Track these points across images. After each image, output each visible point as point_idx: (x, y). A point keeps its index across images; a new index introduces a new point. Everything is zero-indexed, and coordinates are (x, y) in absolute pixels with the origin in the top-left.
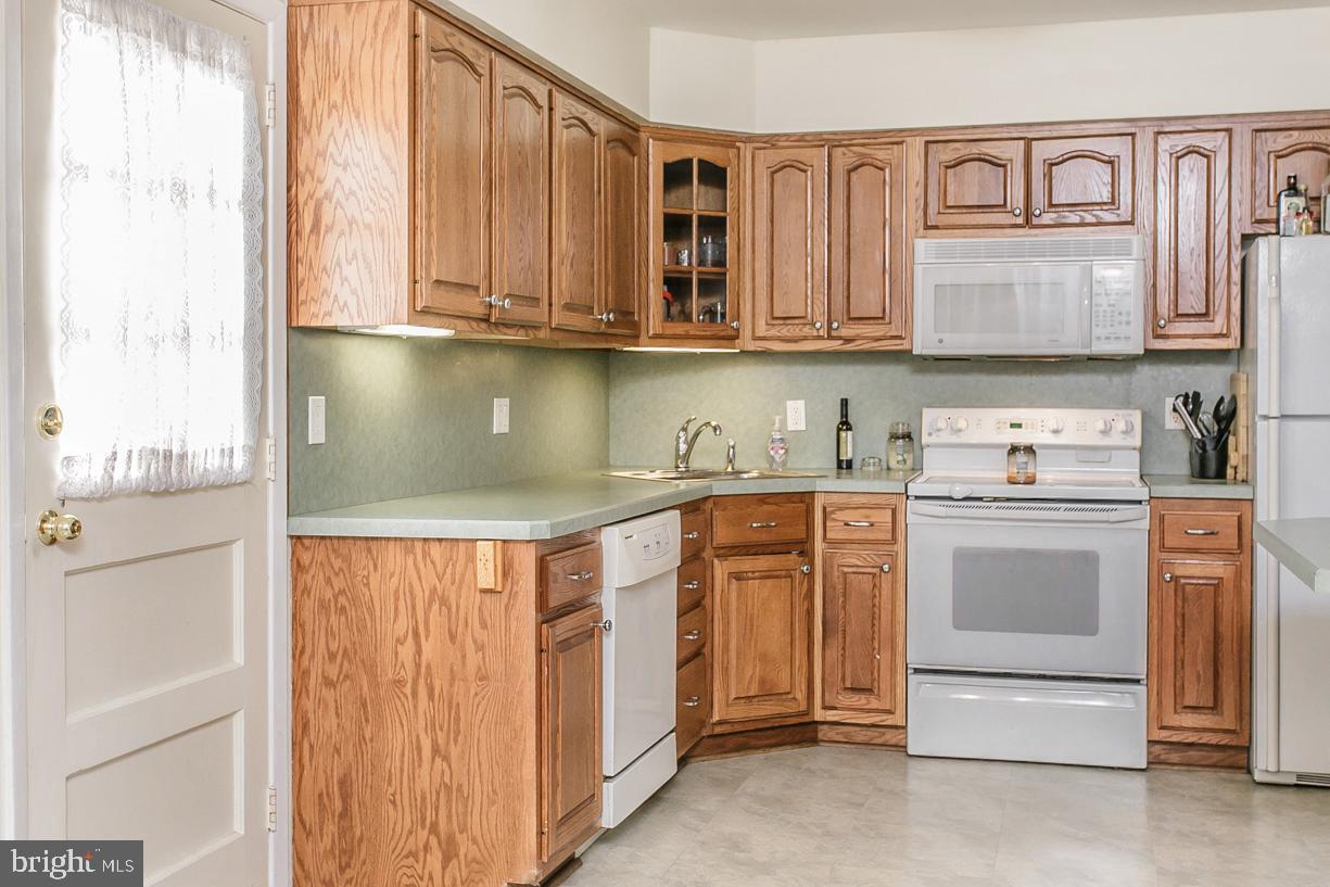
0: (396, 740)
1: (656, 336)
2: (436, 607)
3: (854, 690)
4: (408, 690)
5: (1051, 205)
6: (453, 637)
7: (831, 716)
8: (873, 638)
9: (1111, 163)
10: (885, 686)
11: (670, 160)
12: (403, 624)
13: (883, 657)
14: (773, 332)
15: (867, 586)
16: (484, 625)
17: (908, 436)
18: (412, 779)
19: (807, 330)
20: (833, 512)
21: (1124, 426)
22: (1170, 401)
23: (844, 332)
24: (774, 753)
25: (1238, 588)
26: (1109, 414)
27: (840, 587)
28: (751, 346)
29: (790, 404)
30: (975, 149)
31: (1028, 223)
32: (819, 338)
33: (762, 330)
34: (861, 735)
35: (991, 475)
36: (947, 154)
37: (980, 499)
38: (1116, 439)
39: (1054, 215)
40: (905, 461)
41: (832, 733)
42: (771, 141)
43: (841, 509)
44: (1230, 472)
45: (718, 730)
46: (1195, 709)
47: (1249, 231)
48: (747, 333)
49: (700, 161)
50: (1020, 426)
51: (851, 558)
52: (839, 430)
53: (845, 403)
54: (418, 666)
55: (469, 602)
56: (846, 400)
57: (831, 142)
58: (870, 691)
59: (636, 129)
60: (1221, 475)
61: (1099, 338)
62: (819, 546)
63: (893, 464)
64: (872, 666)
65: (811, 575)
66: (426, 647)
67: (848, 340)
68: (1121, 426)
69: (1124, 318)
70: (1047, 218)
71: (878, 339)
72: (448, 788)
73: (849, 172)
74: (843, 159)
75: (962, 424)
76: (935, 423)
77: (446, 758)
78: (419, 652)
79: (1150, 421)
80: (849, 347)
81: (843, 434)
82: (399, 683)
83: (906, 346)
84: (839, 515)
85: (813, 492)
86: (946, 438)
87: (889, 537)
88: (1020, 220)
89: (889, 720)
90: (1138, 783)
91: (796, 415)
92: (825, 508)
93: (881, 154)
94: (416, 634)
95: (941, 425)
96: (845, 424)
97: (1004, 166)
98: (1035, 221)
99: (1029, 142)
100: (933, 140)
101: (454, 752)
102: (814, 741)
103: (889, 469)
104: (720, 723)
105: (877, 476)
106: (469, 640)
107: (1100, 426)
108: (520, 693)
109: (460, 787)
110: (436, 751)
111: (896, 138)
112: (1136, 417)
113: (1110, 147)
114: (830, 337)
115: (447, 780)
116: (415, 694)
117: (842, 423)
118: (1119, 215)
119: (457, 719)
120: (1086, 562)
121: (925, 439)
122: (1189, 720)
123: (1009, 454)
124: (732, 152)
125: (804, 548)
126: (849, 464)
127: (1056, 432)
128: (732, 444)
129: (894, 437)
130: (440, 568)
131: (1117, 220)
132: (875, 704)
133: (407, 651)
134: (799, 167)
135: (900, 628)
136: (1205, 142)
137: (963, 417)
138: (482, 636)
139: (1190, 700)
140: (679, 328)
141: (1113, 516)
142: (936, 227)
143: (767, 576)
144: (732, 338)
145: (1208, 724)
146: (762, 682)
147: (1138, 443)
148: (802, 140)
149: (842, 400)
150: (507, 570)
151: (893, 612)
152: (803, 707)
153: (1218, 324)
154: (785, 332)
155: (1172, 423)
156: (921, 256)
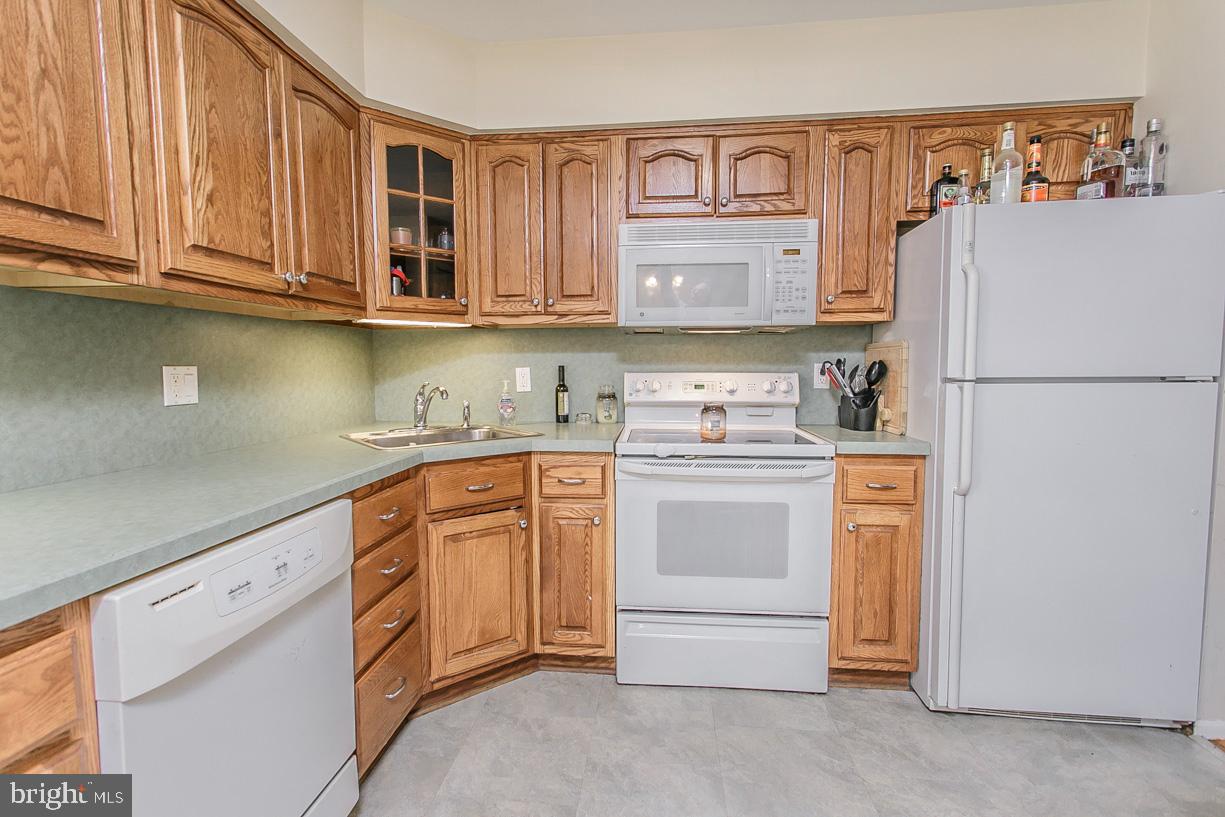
1: (384, 310)
3: (568, 627)
5: (736, 196)
7: (549, 650)
8: (585, 582)
9: (788, 157)
10: (596, 623)
11: (394, 143)
13: (595, 598)
14: (498, 309)
15: (580, 536)
17: (613, 396)
19: (527, 307)
20: (547, 470)
21: (782, 385)
22: (818, 367)
23: (558, 308)
25: (912, 535)
26: (774, 376)
27: (554, 537)
28: (480, 321)
29: (518, 370)
30: (670, 146)
31: (715, 214)
32: (537, 313)
33: (487, 307)
36: (647, 150)
37: (682, 457)
38: (779, 397)
39: (738, 205)
40: (610, 416)
42: (492, 138)
43: (555, 467)
44: (878, 424)
45: (437, 686)
46: (871, 641)
47: (904, 218)
48: (474, 308)
49: (425, 149)
50: (702, 386)
51: (563, 509)
52: (557, 391)
53: (562, 369)
56: (563, 367)
57: (545, 139)
58: (583, 628)
59: (357, 108)
60: (871, 427)
61: (778, 311)
62: (536, 499)
63: (601, 418)
64: (584, 606)
65: (528, 529)
67: (561, 315)
68: (783, 387)
69: (800, 294)
70: (732, 208)
71: (587, 314)
73: (562, 166)
74: (556, 155)
75: (656, 386)
76: (637, 384)
79: (805, 383)
80: (563, 321)
81: (560, 395)
83: (611, 319)
84: (552, 473)
85: (529, 453)
86: (643, 397)
87: (599, 491)
88: (709, 209)
89: (601, 653)
91: (523, 379)
92: (540, 466)
93: (588, 150)
95: (640, 386)
96: (562, 387)
97: (695, 161)
98: (722, 210)
99: (716, 139)
100: (635, 136)
103: (597, 422)
104: (439, 680)
107: (767, 386)
111: (601, 134)
112: (795, 378)
113: (783, 143)
114: (547, 313)
117: (560, 386)
118: (794, 204)
121: (627, 399)
122: (867, 651)
123: (703, 412)
124: (457, 147)
125: (521, 504)
126: (566, 419)
127: (732, 392)
128: (466, 404)
129: (601, 397)
131: (792, 208)
132: (588, 640)
134: (517, 161)
135: (609, 573)
136: (868, 137)
137: (657, 380)
139: (864, 634)
140: (409, 302)
141: (806, 473)
142: (637, 216)
143: (487, 533)
144: (462, 313)
145: (883, 655)
146: (482, 633)
147: (796, 400)
148: (520, 137)
149: (560, 367)
151: (603, 558)
152: (524, 646)
153: (877, 300)
154: (508, 308)
155: (821, 382)
156: (624, 239)
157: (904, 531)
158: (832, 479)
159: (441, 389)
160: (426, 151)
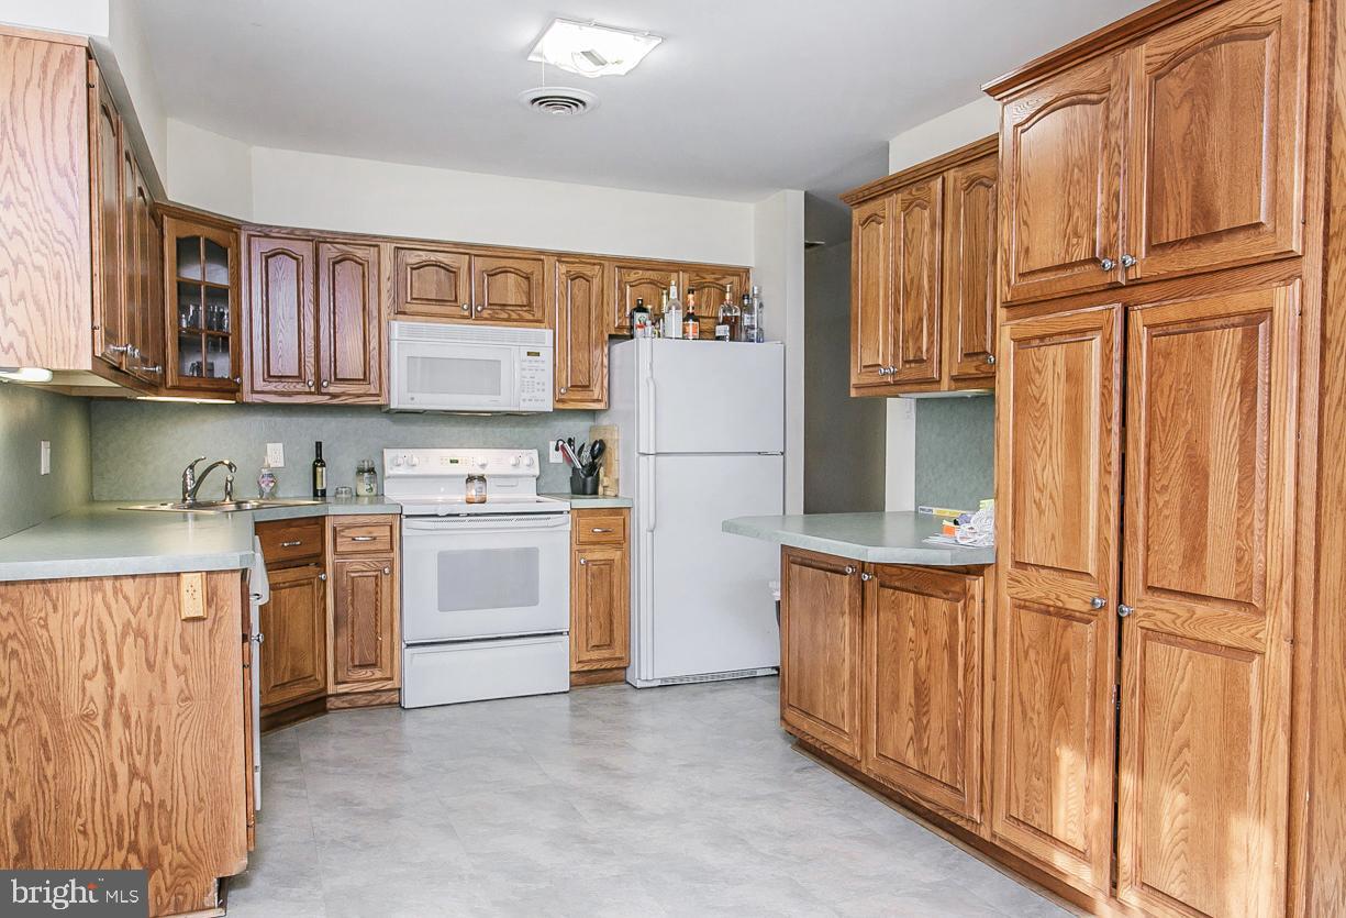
0: (85, 773)
1: (174, 388)
2: (130, 640)
3: (361, 666)
4: (99, 722)
5: (489, 306)
6: (151, 666)
7: (342, 689)
8: (376, 625)
9: (528, 278)
10: (385, 660)
11: (184, 235)
12: (91, 660)
13: (385, 639)
14: (271, 387)
15: (371, 586)
16: (186, 650)
17: (371, 470)
18: (106, 805)
19: (300, 387)
20: (342, 531)
21: (527, 461)
22: (553, 445)
23: (332, 389)
24: (299, 725)
25: (623, 564)
26: (517, 453)
27: (347, 588)
28: (248, 399)
29: (269, 446)
30: (433, 257)
31: (472, 315)
32: (311, 393)
33: (259, 386)
34: (362, 701)
35: (454, 497)
36: (413, 258)
37: (458, 515)
38: (522, 470)
39: (489, 312)
40: (371, 489)
41: (337, 703)
42: (265, 232)
43: (348, 528)
44: (601, 489)
46: (597, 647)
47: (613, 333)
48: (246, 387)
49: (206, 240)
50: (457, 462)
51: (355, 565)
52: (315, 467)
53: (319, 445)
54: (110, 698)
55: (169, 630)
56: (320, 443)
57: (317, 240)
58: (374, 665)
60: (595, 492)
61: (524, 400)
62: (330, 558)
63: (362, 491)
64: (377, 647)
65: (324, 581)
66: (122, 680)
67: (334, 396)
68: (526, 461)
69: (540, 387)
70: (486, 314)
71: (359, 396)
72: (149, 807)
73: (334, 263)
74: (329, 253)
75: (415, 460)
76: (397, 462)
77: (146, 779)
78: (111, 684)
79: (543, 458)
80: (335, 401)
81: (319, 470)
82: (88, 717)
83: (382, 401)
84: (347, 533)
85: (324, 517)
86: (401, 471)
87: (389, 547)
88: (466, 313)
89: (389, 685)
90: (565, 701)
91: (275, 455)
92: (335, 529)
93: (360, 253)
94: (107, 668)
95: (400, 461)
96: (319, 461)
97: (454, 272)
98: (478, 316)
99: (470, 257)
100: (402, 246)
101: (155, 771)
102: (325, 711)
103: (357, 495)
105: (347, 502)
106: (170, 665)
107: (513, 461)
108: (227, 707)
109: (162, 804)
110: (134, 774)
111: (373, 241)
112: (535, 454)
113: (525, 266)
114: (319, 393)
115: (147, 799)
116: (107, 725)
117: (317, 461)
118: (534, 315)
119: (158, 741)
120: (529, 556)
121: (388, 472)
122: (595, 655)
123: (467, 481)
124: (231, 236)
125: (319, 560)
126: (324, 493)
127: (483, 466)
128: (230, 479)
129: (361, 471)
130: (134, 603)
131: (532, 318)
132: (378, 674)
133: (97, 687)
134: (291, 255)
135: (397, 615)
136: (587, 270)
137: (416, 455)
138: (181, 659)
139: (593, 642)
140: (193, 381)
141: (550, 522)
142: (404, 313)
143: (295, 584)
144: (234, 391)
145: (607, 656)
146: (293, 670)
147: (537, 473)
148: (292, 234)
149: (317, 443)
150: (211, 598)
151: (391, 603)
152: (321, 686)
153: (596, 393)
154: (280, 387)
155: (556, 457)
156: (395, 334)
157: (617, 562)
158: (568, 527)
159: (227, 462)
160: (207, 240)
